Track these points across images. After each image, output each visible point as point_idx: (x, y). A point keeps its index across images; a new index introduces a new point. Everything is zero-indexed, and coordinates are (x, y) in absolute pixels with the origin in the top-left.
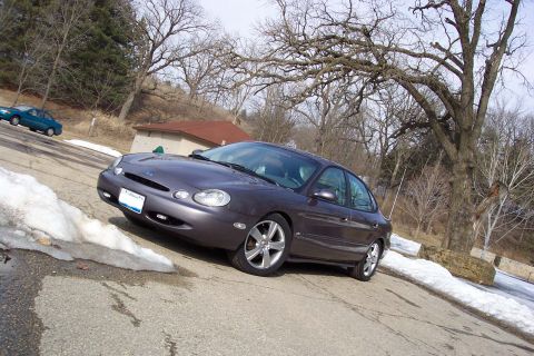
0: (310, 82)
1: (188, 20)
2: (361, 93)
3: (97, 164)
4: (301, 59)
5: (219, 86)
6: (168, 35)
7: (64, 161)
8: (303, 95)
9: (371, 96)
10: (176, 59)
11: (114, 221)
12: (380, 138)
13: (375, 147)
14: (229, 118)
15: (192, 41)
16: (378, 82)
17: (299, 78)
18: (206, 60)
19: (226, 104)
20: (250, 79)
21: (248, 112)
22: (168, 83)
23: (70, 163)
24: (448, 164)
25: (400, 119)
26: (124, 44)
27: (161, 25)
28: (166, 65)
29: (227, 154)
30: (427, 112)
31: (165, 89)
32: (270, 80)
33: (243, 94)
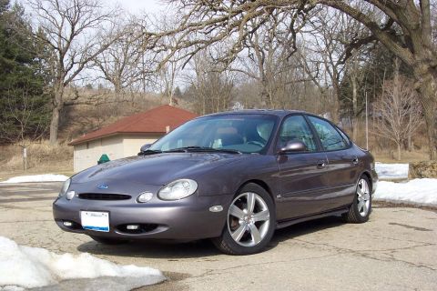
0: (236, 36)
1: (87, 15)
2: (291, 29)
3: (44, 195)
4: (219, 15)
5: (143, 72)
6: (72, 38)
7: (9, 204)
8: (233, 52)
9: (303, 29)
10: (89, 59)
11: (84, 248)
12: (327, 68)
13: (325, 80)
14: (164, 101)
15: (99, 35)
16: (306, 11)
17: (224, 35)
18: (120, 51)
19: (157, 88)
20: (172, 54)
21: (182, 88)
22: (89, 87)
23: (16, 204)
24: (407, 71)
25: (342, 43)
26: (30, 62)
27: (60, 29)
28: (80, 69)
29: (175, 140)
30: (367, 25)
31: (88, 94)
32: (193, 48)
33: (170, 72)
